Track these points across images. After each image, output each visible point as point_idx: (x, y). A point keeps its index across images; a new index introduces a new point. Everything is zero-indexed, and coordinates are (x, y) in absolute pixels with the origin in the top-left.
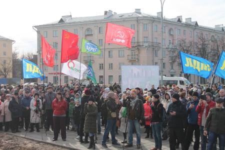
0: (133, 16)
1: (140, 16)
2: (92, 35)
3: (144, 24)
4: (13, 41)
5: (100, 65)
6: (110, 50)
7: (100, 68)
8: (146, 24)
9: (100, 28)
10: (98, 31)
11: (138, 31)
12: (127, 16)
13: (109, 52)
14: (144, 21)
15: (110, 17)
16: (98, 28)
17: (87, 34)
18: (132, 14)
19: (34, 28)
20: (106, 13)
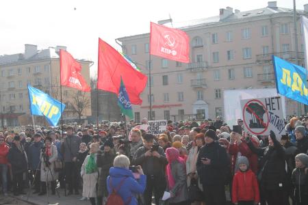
0: (264, 13)
1: (276, 12)
2: (202, 46)
3: (282, 25)
4: (91, 62)
5: (217, 91)
6: (230, 68)
7: (217, 96)
8: (286, 25)
9: (213, 35)
10: (212, 40)
11: (272, 37)
12: (254, 15)
13: (230, 71)
14: (281, 19)
15: (228, 17)
16: (211, 36)
17: (194, 45)
18: (264, 10)
19: (118, 41)
20: (222, 11)
